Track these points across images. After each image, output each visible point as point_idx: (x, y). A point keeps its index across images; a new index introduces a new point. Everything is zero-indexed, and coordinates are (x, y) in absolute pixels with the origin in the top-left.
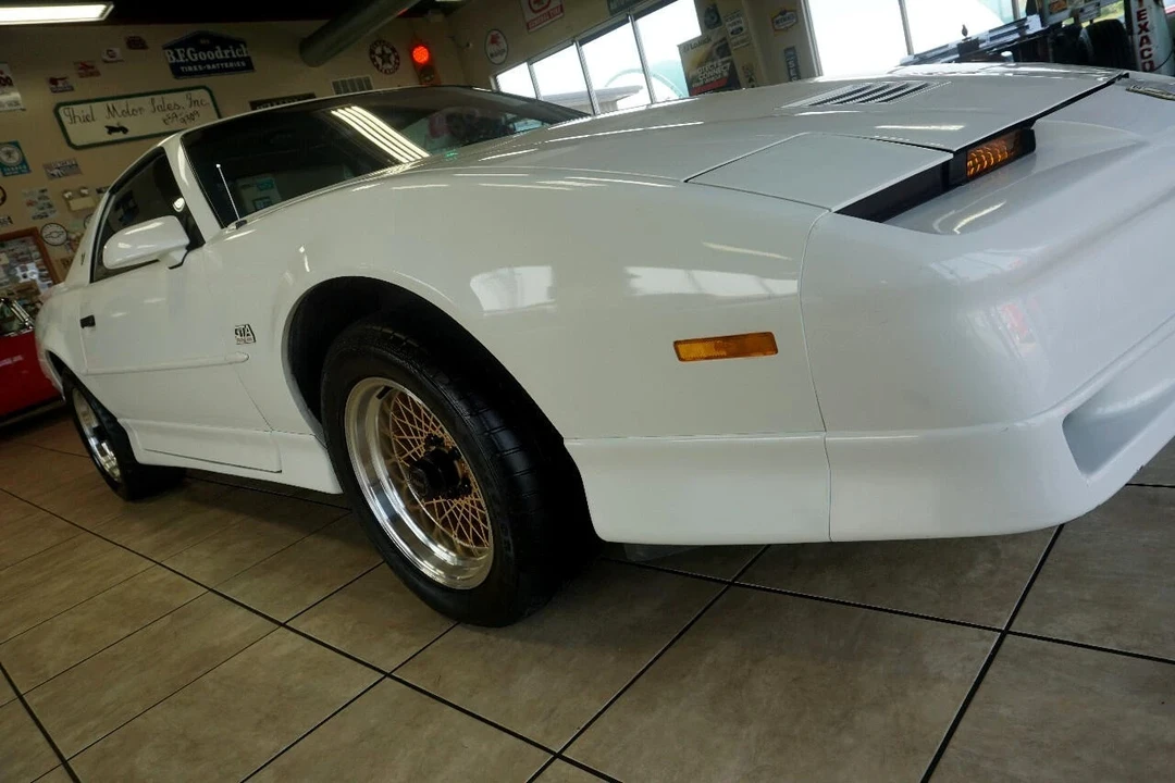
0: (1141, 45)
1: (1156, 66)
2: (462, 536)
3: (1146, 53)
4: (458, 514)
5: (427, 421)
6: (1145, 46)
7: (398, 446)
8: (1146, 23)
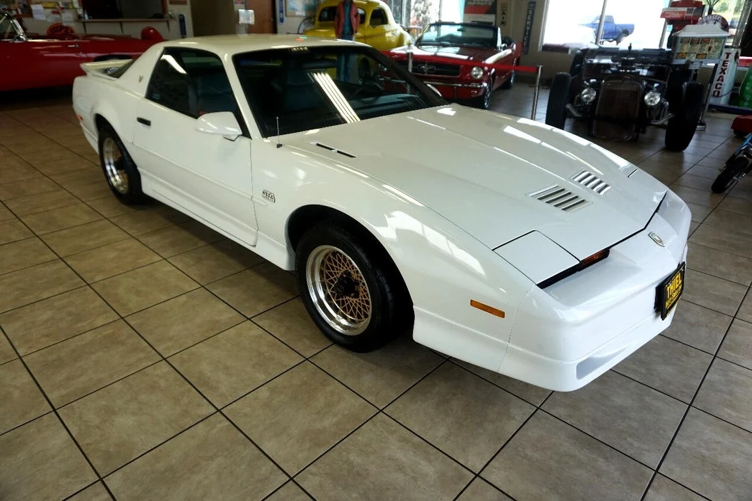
0: (718, 80)
1: (720, 95)
2: (351, 315)
3: (719, 86)
4: (352, 305)
5: (344, 265)
6: (720, 82)
7: (327, 275)
8: (726, 69)
